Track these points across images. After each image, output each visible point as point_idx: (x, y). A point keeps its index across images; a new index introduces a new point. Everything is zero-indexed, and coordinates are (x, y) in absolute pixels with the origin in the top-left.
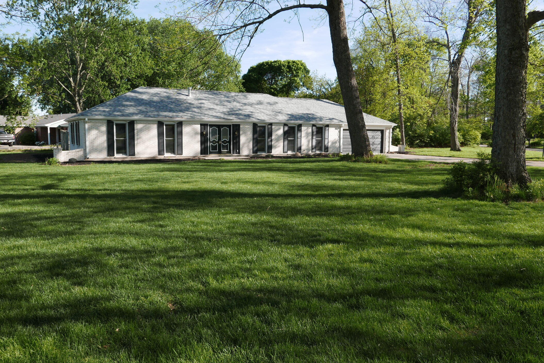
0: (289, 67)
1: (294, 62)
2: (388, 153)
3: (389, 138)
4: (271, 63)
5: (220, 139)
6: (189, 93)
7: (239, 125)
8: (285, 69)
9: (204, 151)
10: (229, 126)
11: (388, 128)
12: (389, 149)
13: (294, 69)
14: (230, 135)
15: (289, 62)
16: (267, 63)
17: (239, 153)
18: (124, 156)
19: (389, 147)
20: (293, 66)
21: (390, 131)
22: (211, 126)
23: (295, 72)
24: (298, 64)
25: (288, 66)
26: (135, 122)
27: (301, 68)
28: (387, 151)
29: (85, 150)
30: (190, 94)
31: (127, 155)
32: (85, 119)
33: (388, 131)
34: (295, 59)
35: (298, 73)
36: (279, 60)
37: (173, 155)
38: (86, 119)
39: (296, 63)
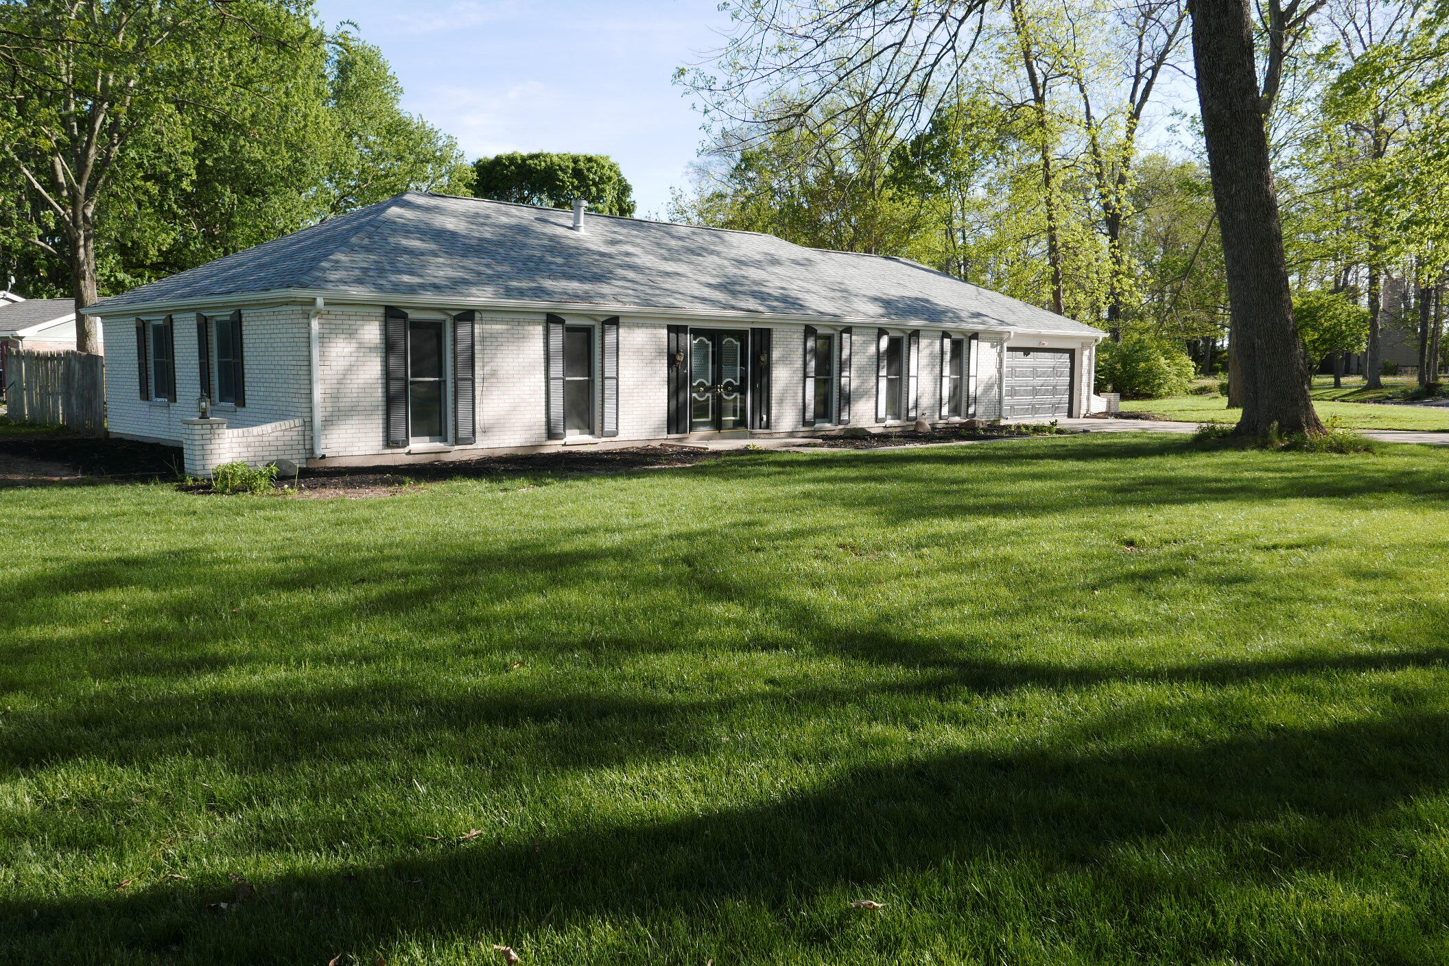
0: (577, 173)
1: (590, 160)
2: (1085, 417)
3: (1089, 373)
4: (524, 160)
5: (717, 379)
6: (577, 219)
7: (769, 331)
8: (565, 177)
9: (676, 421)
10: (740, 335)
11: (1085, 343)
12: (1088, 406)
13: (593, 180)
14: (744, 363)
15: (575, 160)
16: (512, 159)
17: (768, 426)
18: (438, 446)
19: (1088, 399)
20: (589, 170)
21: (1090, 353)
22: (696, 332)
23: (594, 189)
24: (603, 167)
25: (573, 169)
26: (477, 315)
27: (610, 178)
28: (1083, 412)
29: (309, 424)
30: (582, 223)
31: (445, 440)
32: (313, 302)
33: (1086, 353)
34: (591, 153)
35: (603, 190)
36: (545, 152)
37: (587, 438)
38: (320, 302)
39: (598, 165)
